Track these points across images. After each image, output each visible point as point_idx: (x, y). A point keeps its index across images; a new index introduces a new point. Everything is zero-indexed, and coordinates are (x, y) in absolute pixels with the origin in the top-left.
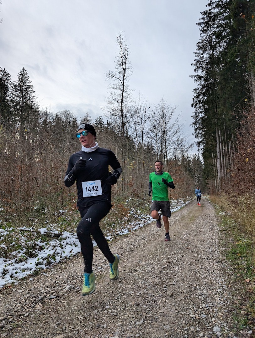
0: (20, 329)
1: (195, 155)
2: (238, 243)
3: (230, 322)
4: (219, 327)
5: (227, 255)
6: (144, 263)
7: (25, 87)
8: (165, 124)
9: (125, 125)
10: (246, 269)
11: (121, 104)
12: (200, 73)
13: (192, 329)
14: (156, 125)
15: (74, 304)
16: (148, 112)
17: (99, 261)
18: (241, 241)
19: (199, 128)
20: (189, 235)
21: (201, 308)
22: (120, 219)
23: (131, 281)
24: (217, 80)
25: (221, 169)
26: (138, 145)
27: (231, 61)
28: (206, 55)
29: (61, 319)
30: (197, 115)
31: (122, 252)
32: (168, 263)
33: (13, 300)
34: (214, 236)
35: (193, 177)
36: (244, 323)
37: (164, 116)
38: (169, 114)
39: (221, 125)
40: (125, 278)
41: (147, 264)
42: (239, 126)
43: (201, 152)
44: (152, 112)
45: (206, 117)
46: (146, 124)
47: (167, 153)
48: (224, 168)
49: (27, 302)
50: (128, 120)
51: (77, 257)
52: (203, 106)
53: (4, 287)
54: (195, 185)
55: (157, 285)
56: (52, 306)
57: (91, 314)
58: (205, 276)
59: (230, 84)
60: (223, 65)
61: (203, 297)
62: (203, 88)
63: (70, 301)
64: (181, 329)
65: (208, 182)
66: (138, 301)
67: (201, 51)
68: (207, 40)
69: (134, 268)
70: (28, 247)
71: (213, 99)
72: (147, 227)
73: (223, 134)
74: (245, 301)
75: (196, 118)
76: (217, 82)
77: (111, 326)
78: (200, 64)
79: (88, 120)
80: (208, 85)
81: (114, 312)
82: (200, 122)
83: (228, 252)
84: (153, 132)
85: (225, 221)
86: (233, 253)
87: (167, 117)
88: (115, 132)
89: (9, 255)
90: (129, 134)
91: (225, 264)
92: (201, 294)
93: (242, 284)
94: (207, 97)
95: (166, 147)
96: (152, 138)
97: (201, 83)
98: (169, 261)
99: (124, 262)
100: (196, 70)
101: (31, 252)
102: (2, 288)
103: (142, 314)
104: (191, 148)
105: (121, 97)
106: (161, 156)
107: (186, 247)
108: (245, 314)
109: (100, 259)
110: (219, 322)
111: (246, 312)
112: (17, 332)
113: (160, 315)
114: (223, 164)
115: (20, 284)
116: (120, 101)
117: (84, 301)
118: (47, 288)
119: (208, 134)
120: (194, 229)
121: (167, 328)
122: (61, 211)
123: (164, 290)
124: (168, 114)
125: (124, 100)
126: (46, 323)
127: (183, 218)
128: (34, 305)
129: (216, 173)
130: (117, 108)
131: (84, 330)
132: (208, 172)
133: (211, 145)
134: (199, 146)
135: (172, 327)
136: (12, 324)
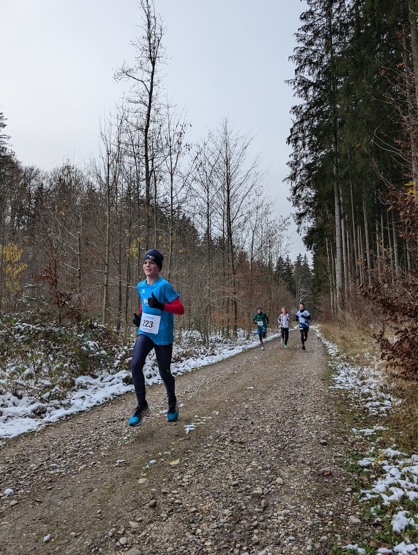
11: (144, 132)
125: (151, 125)
132: (320, 282)
134: (300, 223)
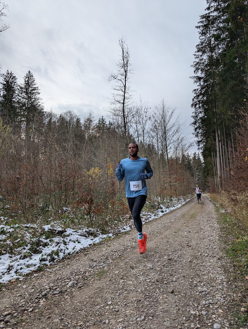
0: (24, 323)
1: (195, 154)
2: (238, 241)
3: (230, 319)
4: (219, 324)
5: (227, 252)
6: (145, 260)
7: (30, 89)
8: (165, 124)
9: (127, 125)
10: (246, 267)
11: (122, 104)
12: (200, 74)
13: (192, 326)
14: (157, 125)
15: (77, 300)
16: (149, 112)
17: (101, 257)
18: (241, 239)
19: (199, 128)
20: (189, 232)
21: (202, 305)
22: (122, 216)
23: (132, 277)
24: (216, 81)
25: (221, 168)
26: (139, 144)
27: (230, 62)
28: (205, 57)
29: (63, 315)
30: (197, 114)
31: (124, 249)
32: (169, 259)
33: (17, 295)
34: (214, 234)
35: (193, 176)
36: (244, 320)
37: (165, 116)
38: (170, 114)
39: (220, 124)
40: (127, 274)
41: (149, 261)
42: (238, 125)
43: (201, 151)
44: (153, 112)
45: (206, 117)
46: (147, 123)
47: (168, 152)
48: (223, 167)
49: (31, 297)
50: (130, 120)
51: (80, 254)
52: (203, 106)
53: (9, 283)
54: (195, 183)
55: (157, 281)
56: (55, 301)
57: (94, 310)
58: (206, 273)
59: (229, 85)
60: (222, 66)
61: (203, 293)
62: (202, 88)
63: (72, 297)
64: (182, 326)
65: (208, 181)
66: (139, 298)
67: (200, 53)
68: (206, 43)
69: (135, 264)
70: (32, 244)
71: (213, 100)
72: (149, 224)
73: (222, 134)
74: (245, 298)
75: (196, 118)
76: (216, 83)
77: (113, 321)
78: (199, 66)
79: (91, 121)
80: (207, 86)
81: (115, 308)
82: (199, 121)
83: (228, 250)
84: (154, 131)
85: (225, 218)
86: (233, 250)
87: (168, 117)
88: (117, 131)
89: (14, 251)
90: (131, 134)
91: (225, 261)
92: (201, 291)
93: (242, 281)
94: (207, 97)
95: (166, 146)
96: (153, 137)
97: (200, 84)
98: (170, 258)
99: (126, 258)
100: (196, 72)
101: (36, 249)
102: (8, 283)
103: (143, 310)
104: (191, 147)
105: (123, 97)
106: (162, 155)
107: (186, 244)
108: (245, 311)
109: (102, 255)
110: (219, 318)
111: (246, 310)
112: (21, 327)
113: (161, 311)
114: (223, 162)
115: (24, 279)
116: (122, 101)
117: (86, 296)
118: (50, 284)
119: (207, 133)
120: (194, 226)
121: (167, 324)
122: (64, 209)
123: (165, 286)
124: (168, 114)
125: (125, 101)
126: (49, 318)
127: (183, 216)
128: (38, 300)
129: (216, 171)
130: (119, 109)
131: (86, 325)
132: (208, 170)
133: (210, 144)
134: (199, 145)
135: (172, 324)
136: (16, 319)
